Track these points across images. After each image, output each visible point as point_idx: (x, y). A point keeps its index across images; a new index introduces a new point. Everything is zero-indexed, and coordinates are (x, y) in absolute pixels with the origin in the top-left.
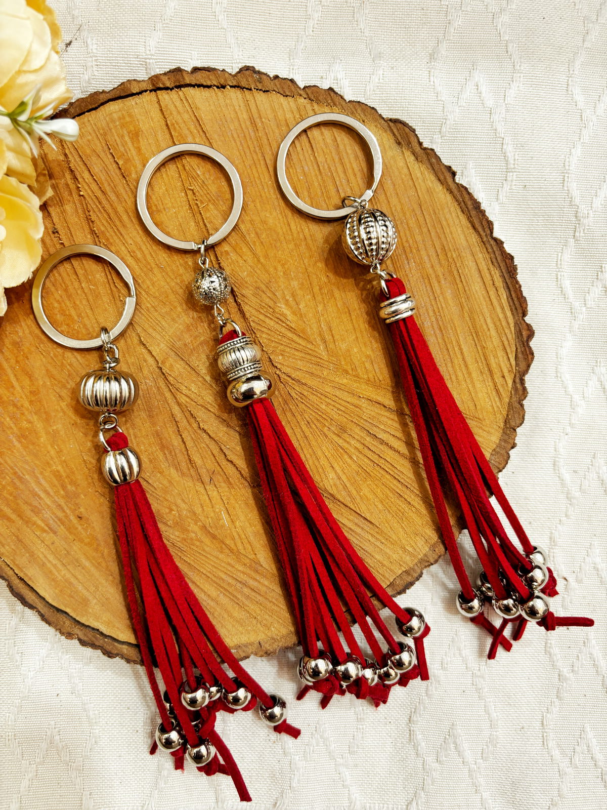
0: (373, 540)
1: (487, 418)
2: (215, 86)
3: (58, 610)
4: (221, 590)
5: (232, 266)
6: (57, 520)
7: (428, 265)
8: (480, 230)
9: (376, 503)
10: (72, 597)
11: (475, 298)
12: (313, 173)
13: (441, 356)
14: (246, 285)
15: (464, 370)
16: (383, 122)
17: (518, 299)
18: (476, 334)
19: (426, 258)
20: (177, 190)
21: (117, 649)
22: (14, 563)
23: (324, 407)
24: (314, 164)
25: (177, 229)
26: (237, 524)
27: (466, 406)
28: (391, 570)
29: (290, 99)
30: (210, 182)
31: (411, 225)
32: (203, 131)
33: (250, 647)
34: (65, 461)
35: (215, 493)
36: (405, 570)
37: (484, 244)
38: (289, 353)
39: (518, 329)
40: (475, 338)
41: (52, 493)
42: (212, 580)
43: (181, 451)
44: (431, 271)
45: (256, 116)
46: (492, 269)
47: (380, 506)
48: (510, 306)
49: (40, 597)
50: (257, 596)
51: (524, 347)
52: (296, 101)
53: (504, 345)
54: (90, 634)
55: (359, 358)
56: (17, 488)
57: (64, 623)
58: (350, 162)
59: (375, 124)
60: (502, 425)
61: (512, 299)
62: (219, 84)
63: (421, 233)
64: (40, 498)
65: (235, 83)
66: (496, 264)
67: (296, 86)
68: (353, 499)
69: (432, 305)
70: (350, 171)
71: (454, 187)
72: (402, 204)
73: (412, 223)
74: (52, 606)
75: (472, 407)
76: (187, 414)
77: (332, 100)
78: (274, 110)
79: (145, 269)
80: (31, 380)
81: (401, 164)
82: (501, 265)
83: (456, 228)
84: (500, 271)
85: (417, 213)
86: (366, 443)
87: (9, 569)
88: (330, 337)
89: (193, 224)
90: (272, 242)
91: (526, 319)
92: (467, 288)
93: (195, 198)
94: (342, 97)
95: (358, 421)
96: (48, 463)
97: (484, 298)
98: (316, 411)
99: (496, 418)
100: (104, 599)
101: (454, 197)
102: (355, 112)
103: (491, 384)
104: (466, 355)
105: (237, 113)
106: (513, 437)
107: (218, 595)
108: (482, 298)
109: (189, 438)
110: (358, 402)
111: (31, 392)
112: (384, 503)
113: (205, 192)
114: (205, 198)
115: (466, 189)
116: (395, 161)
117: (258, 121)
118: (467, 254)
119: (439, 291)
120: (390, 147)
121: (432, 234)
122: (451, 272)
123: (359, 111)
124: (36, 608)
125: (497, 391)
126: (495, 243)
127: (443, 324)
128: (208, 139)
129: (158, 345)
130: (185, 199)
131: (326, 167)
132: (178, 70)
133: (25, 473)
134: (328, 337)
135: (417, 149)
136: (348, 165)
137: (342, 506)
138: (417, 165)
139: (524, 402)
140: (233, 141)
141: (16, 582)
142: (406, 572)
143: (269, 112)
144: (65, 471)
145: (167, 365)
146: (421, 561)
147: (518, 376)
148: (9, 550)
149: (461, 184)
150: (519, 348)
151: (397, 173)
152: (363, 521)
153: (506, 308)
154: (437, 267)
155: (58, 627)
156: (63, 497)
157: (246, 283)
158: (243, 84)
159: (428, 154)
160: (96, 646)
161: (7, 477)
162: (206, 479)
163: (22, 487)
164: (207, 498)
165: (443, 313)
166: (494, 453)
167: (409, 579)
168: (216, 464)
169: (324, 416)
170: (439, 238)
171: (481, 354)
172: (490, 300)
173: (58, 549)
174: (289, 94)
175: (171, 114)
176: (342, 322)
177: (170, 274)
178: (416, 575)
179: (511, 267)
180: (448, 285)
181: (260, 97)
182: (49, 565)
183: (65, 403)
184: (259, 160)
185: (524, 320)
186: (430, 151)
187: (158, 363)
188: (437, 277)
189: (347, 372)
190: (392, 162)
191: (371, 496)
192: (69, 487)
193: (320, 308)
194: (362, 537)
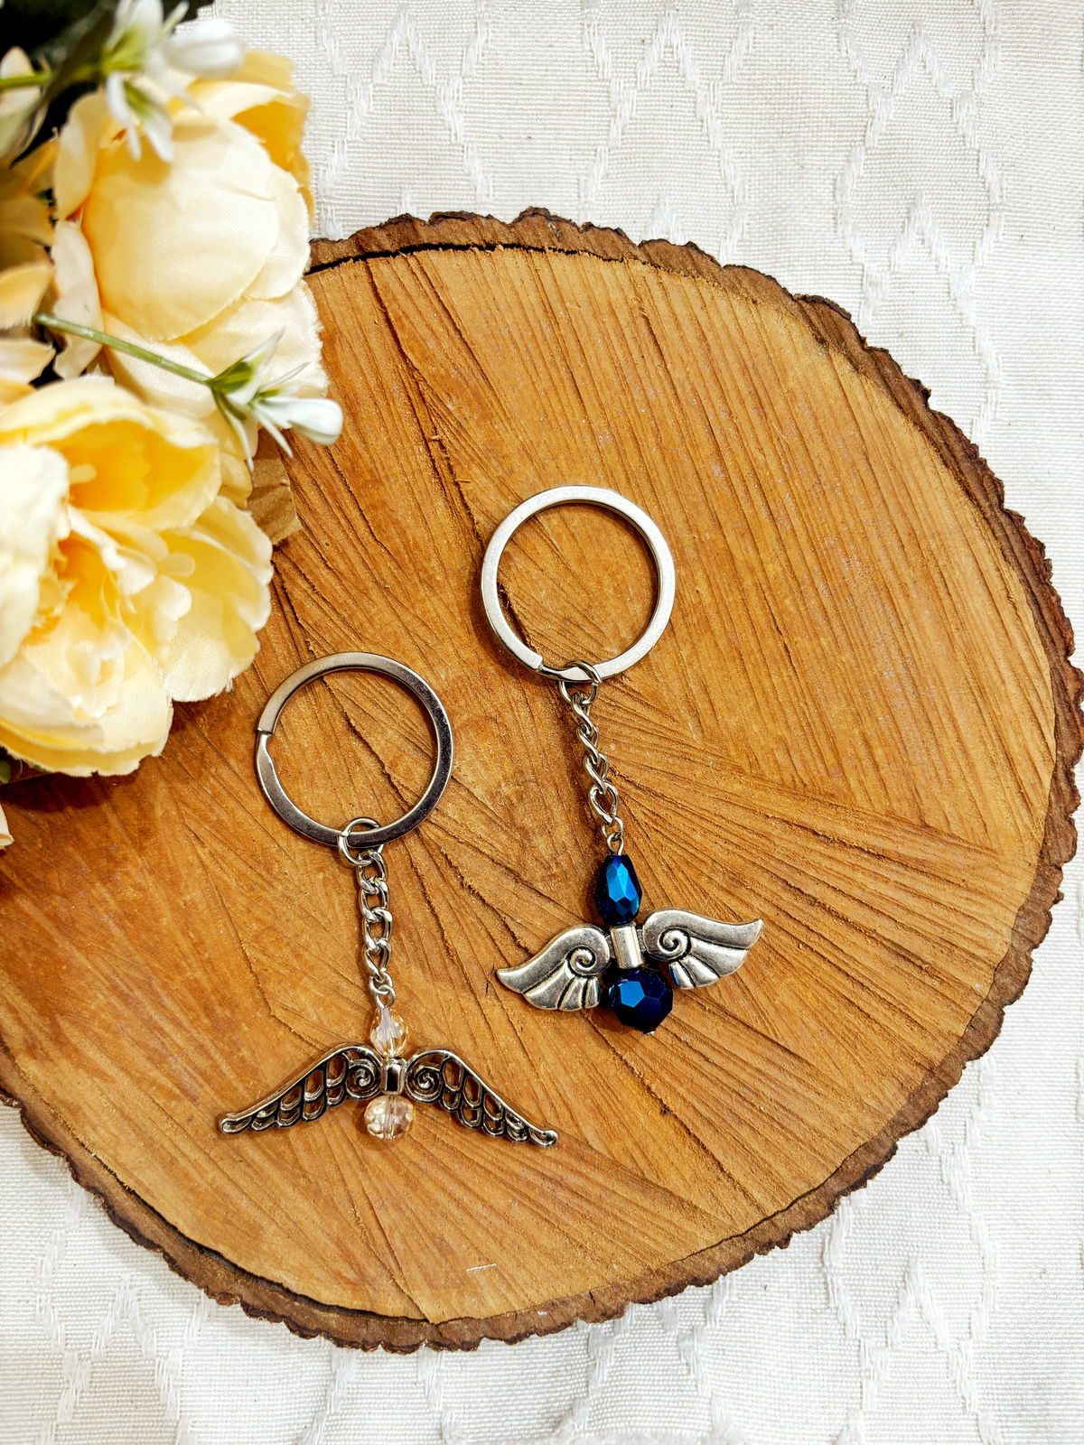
0: (800, 1089)
1: (1005, 848)
2: (475, 245)
3: (201, 1248)
4: (515, 1194)
5: (519, 580)
6: (195, 1075)
7: (885, 565)
8: (980, 496)
9: (806, 1019)
10: (230, 1222)
11: (975, 624)
12: (664, 402)
13: (917, 735)
14: (545, 615)
15: (960, 759)
16: (790, 302)
17: (1056, 622)
18: (980, 692)
19: (879, 552)
20: (409, 441)
21: (317, 1320)
22: (116, 1160)
23: (698, 837)
24: (666, 383)
25: (413, 514)
26: (542, 1069)
27: (967, 826)
28: (837, 1145)
29: (616, 265)
30: (472, 423)
31: (851, 492)
32: (456, 329)
33: (573, 1304)
34: (209, 961)
35: (497, 1010)
36: (862, 1143)
37: (989, 523)
38: (628, 737)
39: (1057, 678)
40: (979, 699)
41: (186, 1023)
42: (496, 1177)
43: (429, 931)
44: (890, 575)
45: (553, 298)
46: (1005, 569)
47: (813, 1024)
48: (1041, 637)
49: (167, 1223)
50: (584, 1204)
51: (1070, 711)
52: (627, 267)
53: (1032, 711)
54: (265, 1293)
55: (762, 742)
56: (118, 1017)
57: (215, 1274)
58: (732, 377)
59: (776, 306)
60: (1035, 860)
61: (1045, 623)
62: (482, 243)
63: (870, 506)
64: (163, 1033)
65: (512, 240)
66: (1011, 559)
67: (626, 242)
68: (761, 1013)
69: (895, 639)
70: (733, 395)
71: (926, 419)
72: (831, 454)
73: (852, 487)
74: (189, 1240)
75: (979, 830)
76: (440, 861)
77: (694, 264)
78: (586, 287)
79: (354, 592)
80: (141, 809)
81: (828, 379)
82: (1021, 560)
83: (934, 494)
84: (1019, 573)
85: (860, 467)
86: (781, 904)
87: (106, 1172)
88: (707, 705)
89: (440, 503)
90: (591, 532)
91: (1070, 659)
92: (959, 606)
93: (444, 456)
94: (712, 259)
95: (766, 863)
96: (177, 966)
97: (992, 623)
98: (684, 845)
99: (1023, 847)
100: (291, 1226)
101: (928, 437)
102: (738, 286)
103: (1011, 784)
104: (963, 731)
105: (517, 294)
106: (1056, 883)
107: (509, 1206)
108: (987, 624)
109: (445, 907)
110: (764, 826)
111: (141, 831)
112: (820, 1018)
113: (463, 443)
114: (464, 454)
115: (950, 421)
116: (816, 374)
117: (557, 306)
118: (956, 543)
119: (907, 614)
120: (806, 349)
121: (891, 508)
122: (928, 577)
123: (746, 284)
124: (159, 1247)
125: (1024, 797)
126: (1008, 520)
127: (919, 674)
128: (466, 343)
129: (384, 732)
130: (425, 456)
131: (688, 388)
132: (406, 219)
133: (133, 987)
134: (702, 706)
135: (857, 350)
136: (729, 384)
137: (741, 1026)
138: (856, 381)
139: (1075, 816)
140: (512, 347)
141: (120, 1197)
142: (865, 1146)
143: (578, 290)
144: (210, 980)
145: (401, 769)
146: (893, 1124)
147: (1060, 766)
148: (106, 1135)
149: (940, 413)
150: (1060, 714)
151: (820, 396)
152: (781, 1053)
153: (1033, 641)
154: (903, 568)
155: (203, 1283)
156: (207, 1030)
157: (546, 611)
158: (529, 239)
159: (876, 360)
160: (276, 1315)
161: (101, 997)
162: (479, 985)
163: (127, 1013)
164: (482, 1022)
165: (918, 652)
166: (1021, 913)
167: (872, 1160)
168: (497, 955)
169: (700, 856)
170: (904, 514)
171: (991, 728)
172: (1004, 627)
173: (201, 1132)
174: (611, 255)
175: (395, 299)
176: (727, 676)
177: (402, 599)
178: (883, 1152)
179: (1039, 564)
180: (923, 600)
181: (560, 263)
182: (182, 1162)
183: (206, 850)
184: (562, 380)
185: (1069, 662)
186: (880, 354)
187: (383, 768)
188: (903, 586)
189: (740, 770)
190: (810, 375)
191: (794, 1005)
192: (219, 1010)
193: (685, 652)
194: (780, 1085)
